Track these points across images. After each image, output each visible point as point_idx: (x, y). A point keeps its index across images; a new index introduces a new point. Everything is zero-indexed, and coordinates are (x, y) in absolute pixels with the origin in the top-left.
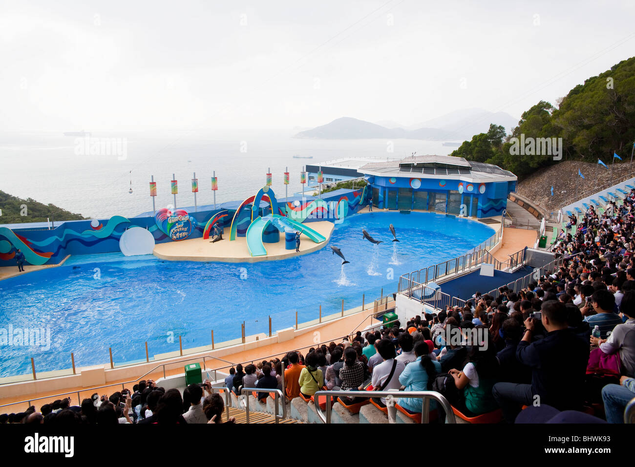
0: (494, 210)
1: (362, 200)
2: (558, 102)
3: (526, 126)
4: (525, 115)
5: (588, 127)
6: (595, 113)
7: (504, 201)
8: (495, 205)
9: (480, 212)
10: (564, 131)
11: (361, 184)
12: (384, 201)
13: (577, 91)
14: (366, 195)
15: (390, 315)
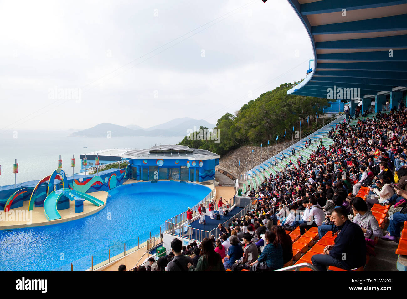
0: (208, 177)
1: (125, 175)
2: (236, 113)
3: (221, 126)
4: (219, 120)
5: (254, 127)
6: (257, 119)
7: (214, 171)
8: (209, 173)
9: (200, 178)
10: (242, 129)
11: (124, 165)
12: (140, 175)
13: (245, 108)
14: (128, 172)
15: (160, 248)
